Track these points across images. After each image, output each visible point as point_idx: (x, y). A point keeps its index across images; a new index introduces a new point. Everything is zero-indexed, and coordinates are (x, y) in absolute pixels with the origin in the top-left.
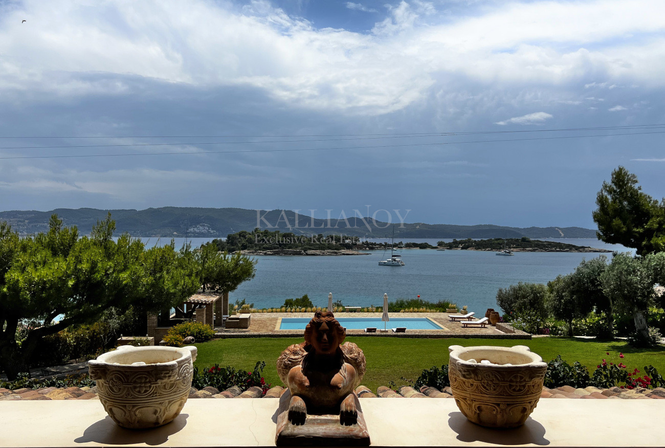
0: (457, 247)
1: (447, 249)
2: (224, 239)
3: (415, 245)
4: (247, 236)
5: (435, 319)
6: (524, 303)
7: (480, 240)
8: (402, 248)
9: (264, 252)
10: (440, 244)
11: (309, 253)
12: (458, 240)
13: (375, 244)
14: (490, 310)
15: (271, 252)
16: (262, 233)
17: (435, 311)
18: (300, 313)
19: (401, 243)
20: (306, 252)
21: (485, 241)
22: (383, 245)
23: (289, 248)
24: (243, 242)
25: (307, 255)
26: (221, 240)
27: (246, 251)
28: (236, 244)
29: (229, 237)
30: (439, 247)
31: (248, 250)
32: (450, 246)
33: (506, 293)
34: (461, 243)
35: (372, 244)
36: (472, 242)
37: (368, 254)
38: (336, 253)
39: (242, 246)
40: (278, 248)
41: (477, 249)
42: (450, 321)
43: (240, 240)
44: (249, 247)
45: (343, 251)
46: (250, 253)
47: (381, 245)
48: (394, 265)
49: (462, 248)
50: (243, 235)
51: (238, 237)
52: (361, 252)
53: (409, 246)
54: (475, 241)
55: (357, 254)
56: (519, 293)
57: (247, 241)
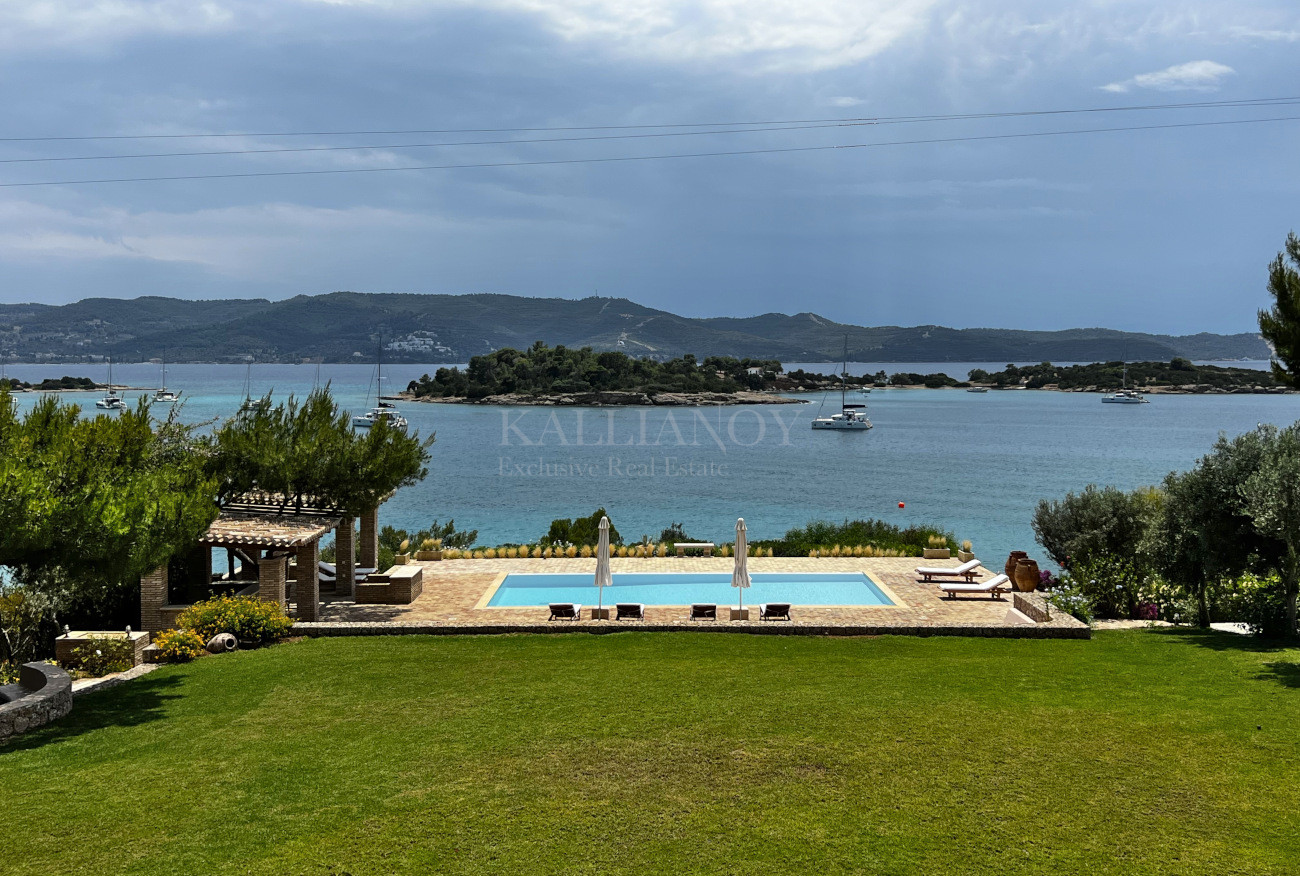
0: (1016, 383)
1: (993, 387)
2: (463, 368)
3: (915, 380)
4: (515, 361)
5: (884, 577)
6: (1095, 538)
7: (1070, 365)
8: (883, 385)
9: (555, 398)
10: (977, 376)
11: (659, 400)
12: (1019, 365)
13: (819, 377)
14: (1018, 555)
15: (571, 397)
16: (550, 354)
17: (895, 552)
18: (564, 560)
19: (881, 375)
20: (654, 397)
21: (1083, 369)
22: (839, 380)
23: (613, 389)
24: (507, 375)
25: (656, 403)
26: (455, 370)
27: (513, 396)
28: (490, 379)
29: (473, 363)
30: (972, 383)
31: (518, 393)
32: (1000, 382)
33: (1057, 512)
34: (1026, 372)
35: (811, 377)
36: (1052, 371)
37: (799, 401)
38: (723, 399)
39: (502, 384)
40: (586, 388)
41: (1063, 388)
42: (920, 581)
43: (498, 369)
44: (519, 386)
45: (740, 395)
46: (522, 399)
47: (833, 379)
48: (849, 427)
49: (1029, 386)
50: (504, 358)
51: (495, 362)
52: (785, 397)
53: (900, 381)
54: (1060, 369)
55: (775, 403)
56: (1082, 516)
57: (515, 372)
